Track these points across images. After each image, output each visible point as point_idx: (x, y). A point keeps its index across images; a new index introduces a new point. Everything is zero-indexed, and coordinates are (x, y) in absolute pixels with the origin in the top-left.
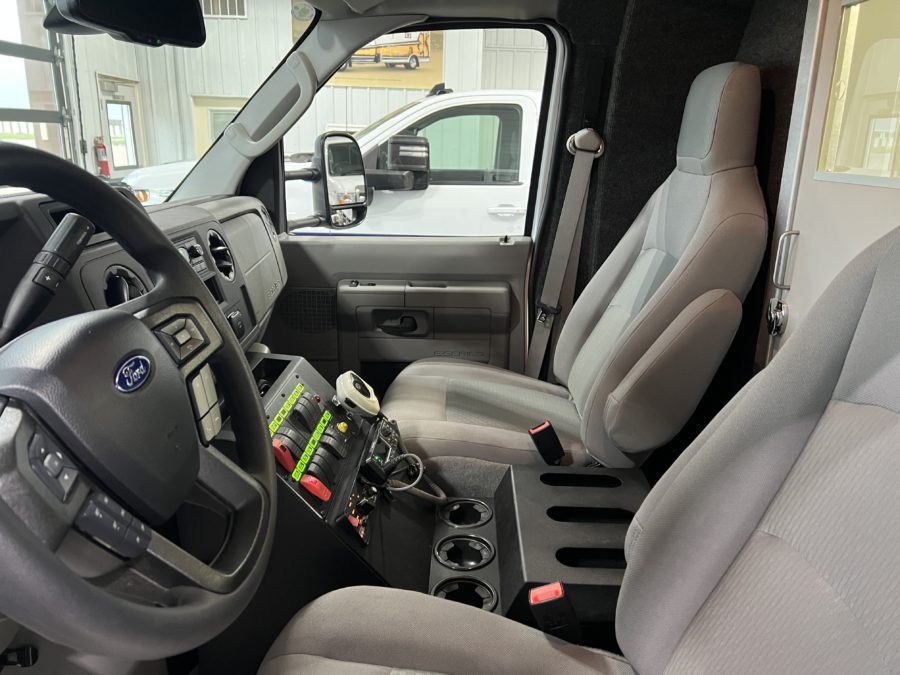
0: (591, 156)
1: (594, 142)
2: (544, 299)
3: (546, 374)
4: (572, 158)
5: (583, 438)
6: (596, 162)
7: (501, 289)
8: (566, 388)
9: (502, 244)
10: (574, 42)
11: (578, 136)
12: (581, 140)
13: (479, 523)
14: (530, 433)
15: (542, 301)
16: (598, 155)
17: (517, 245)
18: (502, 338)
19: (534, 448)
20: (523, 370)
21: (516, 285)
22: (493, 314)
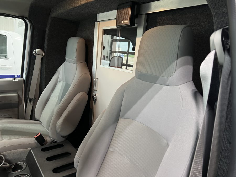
0: (41, 56)
1: (42, 52)
2: (30, 96)
3: (32, 117)
4: (35, 56)
5: (50, 135)
6: (42, 58)
7: (15, 94)
8: (40, 121)
9: (14, 80)
10: (34, 25)
11: (37, 50)
12: (38, 52)
13: (23, 169)
14: (34, 137)
15: (29, 97)
16: (43, 56)
17: (19, 81)
18: (16, 109)
19: (36, 141)
20: (24, 118)
21: (19, 93)
22: (13, 102)
